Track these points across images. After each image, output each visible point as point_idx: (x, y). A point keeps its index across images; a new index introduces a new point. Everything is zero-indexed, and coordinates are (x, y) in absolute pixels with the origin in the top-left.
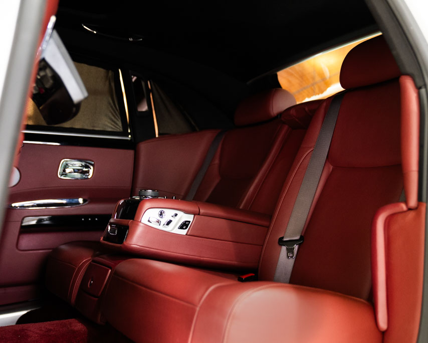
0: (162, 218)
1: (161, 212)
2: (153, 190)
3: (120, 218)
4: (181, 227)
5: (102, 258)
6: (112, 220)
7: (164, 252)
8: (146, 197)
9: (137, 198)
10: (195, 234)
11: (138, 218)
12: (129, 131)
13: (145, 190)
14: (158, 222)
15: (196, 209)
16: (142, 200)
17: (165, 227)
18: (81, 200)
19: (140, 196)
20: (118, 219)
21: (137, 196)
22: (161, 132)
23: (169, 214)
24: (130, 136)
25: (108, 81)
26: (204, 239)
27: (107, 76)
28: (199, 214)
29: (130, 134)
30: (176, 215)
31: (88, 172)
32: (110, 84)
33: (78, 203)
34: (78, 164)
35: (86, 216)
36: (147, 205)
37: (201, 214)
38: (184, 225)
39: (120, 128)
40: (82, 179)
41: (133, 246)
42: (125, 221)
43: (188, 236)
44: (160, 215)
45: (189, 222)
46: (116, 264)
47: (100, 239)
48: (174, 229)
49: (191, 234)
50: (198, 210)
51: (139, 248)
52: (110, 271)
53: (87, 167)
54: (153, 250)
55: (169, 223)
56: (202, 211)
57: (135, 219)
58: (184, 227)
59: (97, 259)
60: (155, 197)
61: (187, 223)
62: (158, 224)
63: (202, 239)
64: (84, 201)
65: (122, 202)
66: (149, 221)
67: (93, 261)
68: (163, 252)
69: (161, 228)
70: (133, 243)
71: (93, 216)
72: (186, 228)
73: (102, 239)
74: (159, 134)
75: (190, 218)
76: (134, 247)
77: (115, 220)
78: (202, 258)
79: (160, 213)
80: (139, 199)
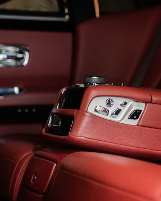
0: (110, 107)
1: (109, 101)
2: (99, 77)
3: (63, 108)
4: (132, 117)
5: (45, 151)
6: (54, 111)
7: (114, 144)
8: (91, 84)
9: (82, 85)
10: (148, 125)
11: (85, 107)
13: (90, 77)
14: (106, 111)
15: (147, 97)
16: (87, 88)
17: (113, 117)
18: (16, 90)
19: (85, 83)
20: (61, 109)
21: (81, 83)
23: (117, 102)
24: (67, 17)
26: (158, 130)
28: (151, 102)
30: (125, 103)
31: (22, 58)
33: (13, 93)
34: (12, 50)
35: (23, 107)
36: (93, 93)
37: (153, 102)
38: (135, 115)
39: (55, 8)
40: (17, 66)
41: (80, 137)
42: (69, 111)
43: (139, 127)
44: (108, 104)
45: (141, 111)
46: (61, 158)
47: (42, 131)
48: (123, 119)
49: (143, 124)
50: (150, 98)
51: (85, 140)
52: (55, 165)
53: (21, 52)
54: (101, 142)
55: (118, 112)
56: (154, 99)
57: (81, 108)
58: (135, 117)
59: (39, 152)
60: (100, 84)
61: (138, 112)
62: (106, 114)
63: (156, 129)
64: (20, 90)
65: (64, 90)
66: (96, 110)
67: (36, 155)
68: (112, 144)
69: (109, 117)
70: (79, 135)
71: (30, 107)
72: (137, 118)
73: (44, 130)
74: (101, 13)
75: (141, 106)
76: (81, 139)
77: (57, 110)
78: (155, 152)
79: (107, 102)
80: (83, 86)
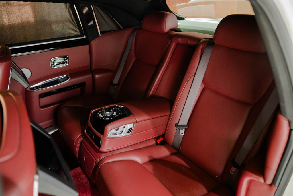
0: (118, 131)
11: (106, 136)
12: (84, 34)
15: (134, 120)
17: (120, 135)
22: (101, 31)
24: (85, 36)
25: (67, 10)
27: (66, 7)
28: (136, 122)
29: (84, 35)
30: (125, 127)
32: (69, 11)
43: (132, 135)
48: (124, 134)
49: (133, 133)
52: (95, 160)
56: (138, 120)
58: (129, 132)
61: (131, 129)
75: (132, 126)
79: (116, 129)
